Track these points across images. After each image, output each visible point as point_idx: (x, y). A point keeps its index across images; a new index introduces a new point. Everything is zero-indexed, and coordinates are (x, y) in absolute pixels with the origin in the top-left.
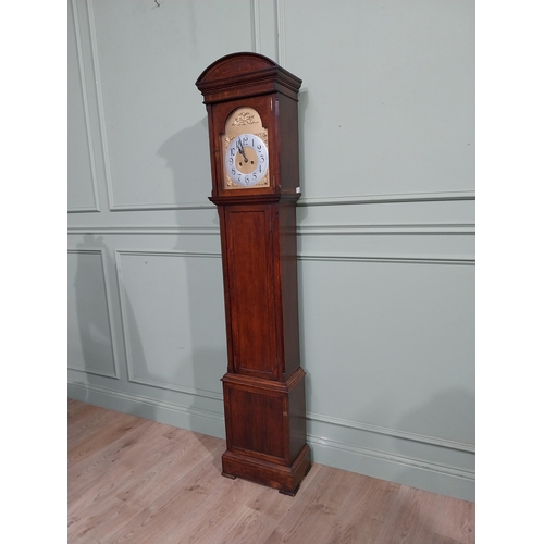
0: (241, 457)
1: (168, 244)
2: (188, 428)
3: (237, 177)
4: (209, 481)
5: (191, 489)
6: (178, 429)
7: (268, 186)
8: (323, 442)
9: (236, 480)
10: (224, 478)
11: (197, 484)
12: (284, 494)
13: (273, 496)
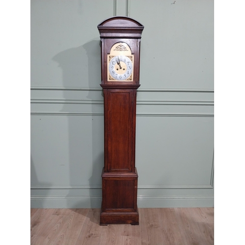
0: (111, 213)
1: (57, 109)
2: (66, 207)
3: (115, 75)
4: (96, 230)
5: (89, 237)
6: (59, 209)
7: (132, 80)
8: (141, 198)
9: (108, 225)
10: (102, 226)
11: (90, 233)
12: (134, 225)
13: (130, 227)
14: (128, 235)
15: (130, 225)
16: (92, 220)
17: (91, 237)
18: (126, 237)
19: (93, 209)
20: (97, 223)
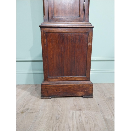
4: (34, 104)
9: (53, 99)
10: (43, 100)
11: (26, 108)
12: (87, 98)
13: (81, 101)
14: (80, 110)
15: (81, 98)
16: (32, 94)
17: (25, 113)
18: (78, 112)
19: (36, 85)
20: (38, 97)
